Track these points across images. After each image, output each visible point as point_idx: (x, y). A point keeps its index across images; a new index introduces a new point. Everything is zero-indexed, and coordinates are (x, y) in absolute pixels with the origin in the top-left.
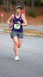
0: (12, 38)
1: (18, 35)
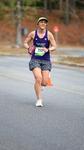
0: (32, 69)
1: (41, 65)
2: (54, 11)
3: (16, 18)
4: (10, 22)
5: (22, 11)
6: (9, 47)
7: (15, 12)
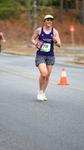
2: (70, 10)
3: (32, 18)
4: (26, 22)
5: (38, 10)
6: (25, 46)
7: (32, 12)
